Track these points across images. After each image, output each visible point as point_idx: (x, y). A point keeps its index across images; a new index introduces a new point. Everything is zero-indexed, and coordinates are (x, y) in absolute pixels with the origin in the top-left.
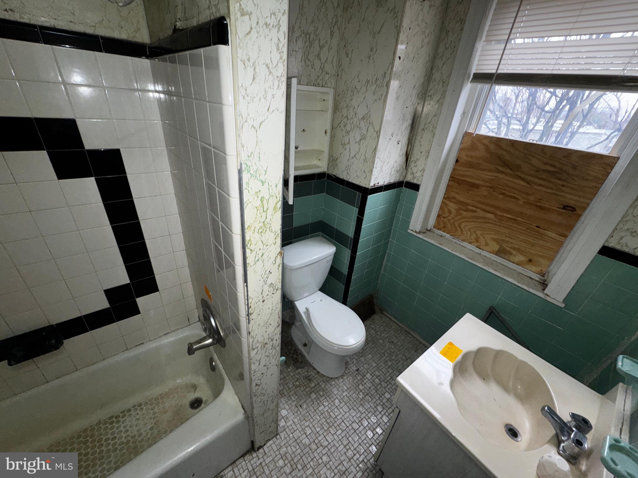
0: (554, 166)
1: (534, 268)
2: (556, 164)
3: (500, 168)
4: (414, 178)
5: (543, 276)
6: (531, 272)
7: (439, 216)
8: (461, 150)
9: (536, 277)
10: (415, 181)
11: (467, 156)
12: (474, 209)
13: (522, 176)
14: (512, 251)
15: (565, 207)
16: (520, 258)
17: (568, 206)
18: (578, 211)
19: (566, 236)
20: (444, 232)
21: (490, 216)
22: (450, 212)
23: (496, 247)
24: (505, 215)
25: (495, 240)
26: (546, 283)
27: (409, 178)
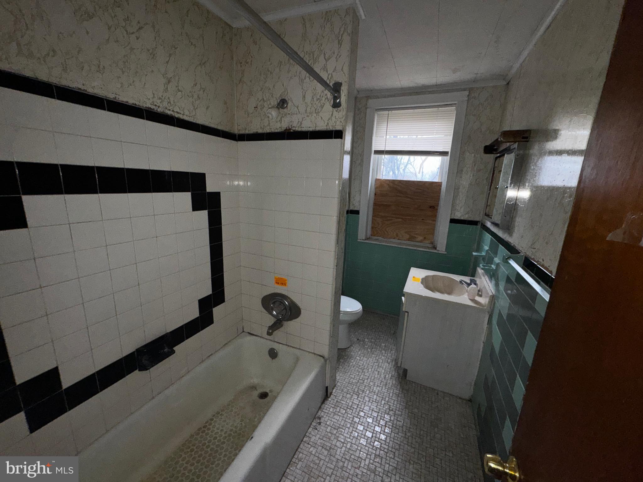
0: (421, 189)
1: (427, 242)
2: (421, 188)
3: (398, 194)
4: (355, 207)
5: (433, 244)
6: (427, 243)
7: (372, 228)
8: (376, 188)
9: (430, 246)
10: (356, 209)
11: (380, 191)
12: (391, 218)
13: (409, 196)
14: (416, 236)
15: (430, 207)
16: (420, 238)
17: (431, 206)
18: (436, 207)
19: (435, 221)
20: (378, 236)
21: (400, 220)
22: (378, 223)
23: (408, 236)
24: (407, 218)
25: (406, 233)
26: (435, 247)
27: (352, 208)
